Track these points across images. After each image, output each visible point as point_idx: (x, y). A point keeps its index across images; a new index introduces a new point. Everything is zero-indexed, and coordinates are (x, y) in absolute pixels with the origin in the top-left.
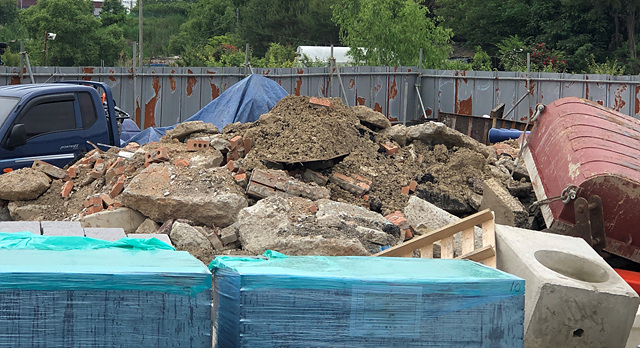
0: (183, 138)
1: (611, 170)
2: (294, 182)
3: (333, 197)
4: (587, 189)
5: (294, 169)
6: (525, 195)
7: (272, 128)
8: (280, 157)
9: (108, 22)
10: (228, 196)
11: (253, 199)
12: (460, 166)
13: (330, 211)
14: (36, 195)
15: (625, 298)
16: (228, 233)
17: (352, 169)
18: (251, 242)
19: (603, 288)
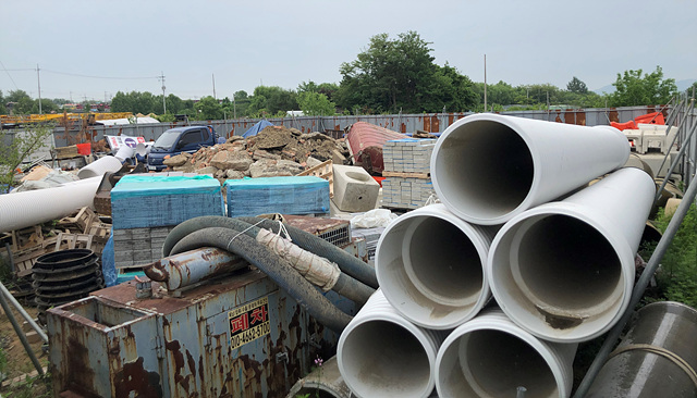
0: (232, 142)
1: (373, 145)
2: (269, 154)
3: (282, 158)
4: (365, 151)
5: (269, 150)
6: (347, 155)
7: (261, 137)
8: (264, 146)
9: (224, 106)
10: (247, 160)
11: (255, 160)
12: (325, 146)
13: (281, 163)
14: (182, 164)
15: (375, 186)
16: (247, 172)
17: (289, 149)
18: (254, 175)
19: (367, 183)
